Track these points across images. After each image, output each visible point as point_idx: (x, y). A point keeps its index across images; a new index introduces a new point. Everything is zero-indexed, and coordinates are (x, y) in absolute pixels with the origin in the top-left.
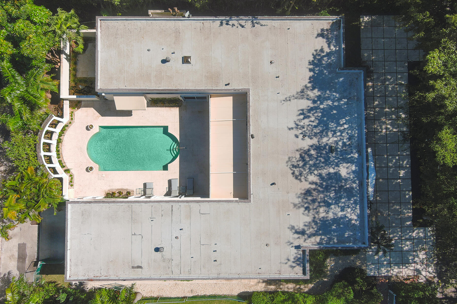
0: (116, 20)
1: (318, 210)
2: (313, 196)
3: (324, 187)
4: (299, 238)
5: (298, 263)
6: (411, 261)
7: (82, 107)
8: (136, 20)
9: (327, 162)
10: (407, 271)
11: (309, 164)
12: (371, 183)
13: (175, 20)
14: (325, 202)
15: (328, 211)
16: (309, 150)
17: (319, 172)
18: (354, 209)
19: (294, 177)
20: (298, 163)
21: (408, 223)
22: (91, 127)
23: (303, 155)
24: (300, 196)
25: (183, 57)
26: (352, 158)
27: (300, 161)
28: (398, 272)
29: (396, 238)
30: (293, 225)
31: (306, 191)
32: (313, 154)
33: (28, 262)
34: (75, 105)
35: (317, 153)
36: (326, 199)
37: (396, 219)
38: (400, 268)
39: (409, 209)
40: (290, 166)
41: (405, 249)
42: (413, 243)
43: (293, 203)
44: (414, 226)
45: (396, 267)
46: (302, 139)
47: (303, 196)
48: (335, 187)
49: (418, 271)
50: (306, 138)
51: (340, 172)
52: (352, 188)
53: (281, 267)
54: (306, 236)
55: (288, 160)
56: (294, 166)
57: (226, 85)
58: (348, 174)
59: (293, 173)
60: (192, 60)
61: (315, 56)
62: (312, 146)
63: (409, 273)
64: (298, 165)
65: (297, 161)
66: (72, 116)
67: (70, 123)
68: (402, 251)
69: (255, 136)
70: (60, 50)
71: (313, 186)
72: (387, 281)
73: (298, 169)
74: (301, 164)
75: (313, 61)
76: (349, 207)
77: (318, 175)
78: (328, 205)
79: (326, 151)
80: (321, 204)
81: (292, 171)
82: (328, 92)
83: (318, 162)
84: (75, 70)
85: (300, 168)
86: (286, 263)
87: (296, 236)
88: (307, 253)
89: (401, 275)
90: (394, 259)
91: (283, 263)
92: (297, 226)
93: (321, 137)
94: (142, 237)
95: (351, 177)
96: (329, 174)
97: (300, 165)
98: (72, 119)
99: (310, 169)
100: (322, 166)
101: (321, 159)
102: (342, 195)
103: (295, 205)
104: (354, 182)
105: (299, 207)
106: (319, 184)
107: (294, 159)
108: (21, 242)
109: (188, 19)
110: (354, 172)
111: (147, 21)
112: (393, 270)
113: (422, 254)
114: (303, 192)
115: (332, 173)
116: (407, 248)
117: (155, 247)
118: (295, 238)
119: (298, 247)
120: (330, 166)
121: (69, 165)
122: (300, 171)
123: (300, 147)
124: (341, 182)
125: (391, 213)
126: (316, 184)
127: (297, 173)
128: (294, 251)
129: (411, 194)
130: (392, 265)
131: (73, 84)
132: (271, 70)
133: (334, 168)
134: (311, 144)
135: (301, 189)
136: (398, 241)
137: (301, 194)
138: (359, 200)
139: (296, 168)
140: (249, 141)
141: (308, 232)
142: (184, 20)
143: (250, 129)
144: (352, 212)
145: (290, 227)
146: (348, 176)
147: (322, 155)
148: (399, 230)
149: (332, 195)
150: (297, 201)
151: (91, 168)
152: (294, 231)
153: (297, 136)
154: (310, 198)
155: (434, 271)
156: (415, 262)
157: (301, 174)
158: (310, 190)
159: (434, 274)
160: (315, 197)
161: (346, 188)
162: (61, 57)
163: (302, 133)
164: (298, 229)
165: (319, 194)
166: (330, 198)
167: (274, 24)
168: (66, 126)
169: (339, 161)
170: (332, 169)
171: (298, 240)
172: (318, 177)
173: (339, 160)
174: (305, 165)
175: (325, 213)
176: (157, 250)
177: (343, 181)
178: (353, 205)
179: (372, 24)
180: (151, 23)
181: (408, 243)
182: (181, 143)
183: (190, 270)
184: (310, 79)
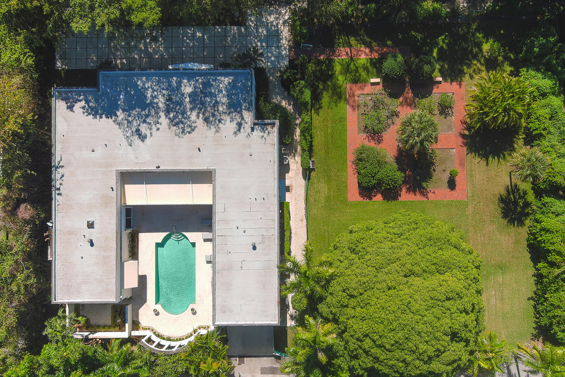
0: (55, 286)
1: (221, 112)
2: (209, 116)
3: (201, 106)
4: (244, 128)
5: (265, 129)
6: (276, 29)
7: (138, 320)
8: (55, 269)
9: (180, 103)
10: (284, 31)
11: (182, 119)
12: (198, 67)
13: (55, 235)
14: (214, 106)
15: (222, 103)
16: (170, 119)
17: (188, 110)
18: (220, 81)
19: (192, 132)
20: (180, 128)
21: (243, 30)
22: (155, 310)
23: (174, 123)
24: (209, 127)
25: (88, 228)
26: (177, 82)
27: (179, 126)
28: (286, 40)
29: (256, 40)
30: (233, 133)
31: (205, 121)
32: (173, 115)
33: (277, 366)
34: (136, 325)
35: (172, 111)
36: (211, 105)
37: (239, 40)
38: (282, 38)
39: (230, 28)
40: (183, 135)
41: (265, 34)
42: (260, 26)
43: (215, 133)
44: (245, 24)
45: (281, 41)
46: (161, 124)
47: (209, 124)
48: (201, 97)
49: (285, 22)
50: (159, 121)
51: (189, 92)
52: (203, 83)
53: (269, 144)
54: (242, 122)
55: (177, 136)
56: (183, 132)
57: (113, 190)
58: (190, 86)
59: (189, 133)
60: (91, 219)
61: (88, 113)
62: (166, 116)
63: (287, 30)
64: (182, 128)
65: (179, 129)
66: (146, 329)
67: (152, 330)
68: (267, 36)
69: (157, 165)
70: (85, 339)
71: (201, 115)
72: (293, 49)
73: (186, 129)
74: (181, 125)
75: (93, 115)
76: (219, 86)
77: (191, 111)
78: (217, 103)
79: (171, 104)
80: (216, 109)
81: (188, 133)
82: (119, 103)
83: (180, 111)
84: (104, 327)
85: (184, 127)
86: (265, 139)
87: (242, 130)
88: (256, 121)
89: (288, 37)
90: (275, 43)
91: (265, 141)
92: (234, 129)
93: (159, 108)
94: (244, 261)
95: (193, 83)
96: (190, 102)
97: (183, 126)
98: (149, 329)
99: (185, 118)
100: (183, 108)
101: (177, 108)
102: (208, 91)
103: (217, 131)
104: (198, 80)
105: (219, 128)
106: (199, 111)
107: (177, 131)
108: (259, 372)
109: (54, 224)
110: (189, 81)
111: (56, 259)
112: (284, 44)
113: (270, 18)
114: (206, 124)
115: (190, 99)
116: (264, 32)
117: (252, 250)
118: (244, 131)
119: (253, 129)
120: (183, 101)
121: (191, 330)
122: (187, 126)
123: (167, 127)
124: (197, 92)
125: (234, 44)
126: (199, 113)
127: (189, 129)
128: (255, 132)
129: (217, 27)
130: (279, 45)
131: (117, 328)
132: (100, 151)
133: (186, 98)
134: (165, 116)
135: (203, 126)
136: (258, 39)
137: (207, 126)
138: (212, 77)
139: (185, 130)
140: (162, 171)
141: (239, 120)
142: (55, 227)
143: (153, 170)
144: (222, 83)
145: (234, 135)
146: (192, 86)
147: (174, 107)
148: (249, 38)
149: (209, 100)
150: (213, 129)
151: (192, 310)
152: (238, 132)
153: (158, 129)
154: (211, 119)
155: (285, 8)
156: (277, 25)
157: (190, 126)
158: (205, 119)
159: (287, 9)
160: (210, 114)
161: (203, 87)
162: (92, 338)
163: (155, 125)
164: (236, 128)
165: (208, 111)
166: (211, 101)
167: (60, 149)
168: (155, 333)
169: (180, 93)
170: (186, 99)
171: (245, 128)
172: (193, 111)
173: (178, 93)
174: (182, 123)
175: (224, 106)
176: (254, 248)
177: (197, 90)
178: (217, 82)
179: (63, 58)
180: (58, 256)
181: (260, 30)
182: (171, 231)
183: (272, 220)
184: (109, 118)
